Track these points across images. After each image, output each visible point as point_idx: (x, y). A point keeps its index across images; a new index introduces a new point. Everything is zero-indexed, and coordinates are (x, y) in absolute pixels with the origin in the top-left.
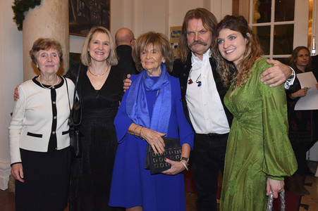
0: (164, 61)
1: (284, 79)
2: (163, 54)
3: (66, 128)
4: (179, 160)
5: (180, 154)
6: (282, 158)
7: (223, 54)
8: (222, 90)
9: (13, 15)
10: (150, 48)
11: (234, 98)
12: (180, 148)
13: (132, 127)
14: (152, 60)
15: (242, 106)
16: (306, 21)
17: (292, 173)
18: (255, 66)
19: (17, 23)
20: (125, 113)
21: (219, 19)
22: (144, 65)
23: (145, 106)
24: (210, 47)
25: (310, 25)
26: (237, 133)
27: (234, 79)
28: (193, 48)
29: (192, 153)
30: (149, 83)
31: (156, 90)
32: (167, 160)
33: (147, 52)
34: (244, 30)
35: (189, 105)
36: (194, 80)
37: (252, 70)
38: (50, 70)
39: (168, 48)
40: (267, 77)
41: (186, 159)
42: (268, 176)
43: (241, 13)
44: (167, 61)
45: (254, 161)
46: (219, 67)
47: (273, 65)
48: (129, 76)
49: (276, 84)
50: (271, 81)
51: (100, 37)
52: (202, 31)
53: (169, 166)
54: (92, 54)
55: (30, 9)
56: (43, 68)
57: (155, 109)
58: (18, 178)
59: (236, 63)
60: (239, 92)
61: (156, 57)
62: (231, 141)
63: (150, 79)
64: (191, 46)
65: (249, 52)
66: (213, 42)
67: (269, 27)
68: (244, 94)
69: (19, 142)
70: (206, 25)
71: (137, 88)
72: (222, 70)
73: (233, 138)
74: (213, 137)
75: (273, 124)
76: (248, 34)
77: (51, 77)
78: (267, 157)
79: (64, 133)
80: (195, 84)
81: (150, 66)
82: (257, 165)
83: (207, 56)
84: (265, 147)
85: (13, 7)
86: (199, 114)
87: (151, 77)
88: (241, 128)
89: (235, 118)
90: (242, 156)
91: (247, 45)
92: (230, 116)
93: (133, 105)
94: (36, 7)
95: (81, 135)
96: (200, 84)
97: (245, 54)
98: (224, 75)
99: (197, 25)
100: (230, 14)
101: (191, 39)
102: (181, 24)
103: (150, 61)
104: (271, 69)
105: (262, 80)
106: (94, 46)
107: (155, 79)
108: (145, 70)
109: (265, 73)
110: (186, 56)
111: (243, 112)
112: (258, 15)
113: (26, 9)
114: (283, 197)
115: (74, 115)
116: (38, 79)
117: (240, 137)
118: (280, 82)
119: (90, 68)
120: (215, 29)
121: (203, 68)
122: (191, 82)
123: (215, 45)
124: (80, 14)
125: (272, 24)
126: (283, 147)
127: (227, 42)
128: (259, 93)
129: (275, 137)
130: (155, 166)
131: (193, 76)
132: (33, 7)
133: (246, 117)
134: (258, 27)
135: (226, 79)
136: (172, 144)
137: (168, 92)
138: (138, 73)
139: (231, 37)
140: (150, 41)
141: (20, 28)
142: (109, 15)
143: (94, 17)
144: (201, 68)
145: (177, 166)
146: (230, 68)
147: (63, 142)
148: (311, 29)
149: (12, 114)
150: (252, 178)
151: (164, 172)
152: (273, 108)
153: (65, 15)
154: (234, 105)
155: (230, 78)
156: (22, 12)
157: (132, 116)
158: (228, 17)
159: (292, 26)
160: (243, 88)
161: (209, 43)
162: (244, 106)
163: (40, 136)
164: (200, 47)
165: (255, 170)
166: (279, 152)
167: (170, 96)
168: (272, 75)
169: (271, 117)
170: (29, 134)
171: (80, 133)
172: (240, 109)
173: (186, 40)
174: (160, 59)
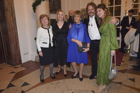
2: (81, 17)
4: (87, 48)
5: (87, 46)
9: (32, 8)
11: (102, 29)
13: (73, 40)
14: (77, 19)
15: (104, 31)
19: (34, 10)
20: (70, 35)
21: (97, 5)
22: (75, 21)
23: (76, 33)
25: (126, 6)
28: (90, 14)
30: (77, 26)
31: (79, 28)
32: (84, 49)
33: (76, 17)
35: (89, 32)
36: (90, 24)
38: (46, 24)
41: (89, 48)
42: (111, 49)
43: (104, 3)
48: (70, 24)
50: (112, 23)
51: (60, 13)
52: (92, 9)
54: (58, 18)
57: (79, 33)
59: (102, 18)
60: (103, 27)
62: (101, 41)
67: (113, 7)
68: (105, 27)
69: (40, 45)
71: (73, 28)
74: (96, 40)
75: (113, 35)
78: (111, 44)
80: (91, 26)
81: (77, 21)
82: (108, 47)
83: (94, 17)
84: (111, 42)
85: (32, 5)
87: (78, 24)
88: (104, 37)
89: (102, 34)
90: (104, 45)
92: (101, 34)
96: (92, 25)
100: (100, 3)
101: (89, 12)
102: (86, 8)
104: (112, 20)
105: (110, 23)
107: (79, 25)
108: (76, 22)
109: (111, 21)
110: (87, 17)
114: (115, 56)
116: (43, 26)
117: (104, 40)
118: (115, 23)
119: (58, 22)
121: (93, 20)
122: (89, 25)
124: (52, 6)
125: (114, 6)
128: (109, 27)
130: (80, 50)
131: (90, 23)
132: (38, 5)
133: (105, 34)
134: (110, 8)
135: (100, 23)
136: (84, 44)
137: (83, 28)
138: (73, 23)
139: (100, 11)
140: (77, 14)
141: (35, 12)
142: (61, 6)
144: (92, 21)
145: (87, 50)
148: (126, 7)
151: (83, 52)
152: (112, 31)
153: (48, 7)
156: (35, 7)
157: (73, 36)
159: (121, 6)
161: (94, 13)
162: (105, 30)
164: (92, 14)
165: (108, 48)
166: (114, 43)
168: (112, 21)
169: (112, 33)
172: (103, 31)
173: (88, 12)
174: (80, 19)
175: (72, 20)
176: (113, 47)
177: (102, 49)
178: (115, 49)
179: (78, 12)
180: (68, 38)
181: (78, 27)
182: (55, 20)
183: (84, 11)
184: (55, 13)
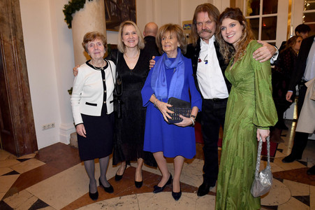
0: (179, 46)
1: (270, 56)
2: (178, 40)
6: (268, 114)
7: (225, 38)
8: (224, 65)
9: (64, 17)
10: (168, 35)
11: (232, 71)
12: (191, 108)
14: (170, 44)
15: (238, 77)
16: (287, 14)
17: (275, 124)
18: (249, 46)
19: (68, 23)
21: (221, 11)
22: (164, 48)
23: (164, 81)
24: (215, 34)
25: (289, 18)
26: (234, 97)
27: (233, 57)
28: (201, 35)
30: (168, 63)
31: (173, 69)
32: (181, 116)
34: (240, 19)
35: (198, 78)
36: (202, 59)
37: (247, 49)
39: (182, 36)
40: (258, 55)
41: (194, 117)
44: (181, 46)
45: (246, 116)
46: (221, 49)
49: (264, 60)
50: (261, 58)
51: (129, 29)
52: (208, 22)
54: (126, 43)
55: (77, 12)
56: (93, 55)
57: (172, 82)
58: (83, 135)
59: (235, 45)
60: (236, 67)
61: (173, 41)
63: (168, 60)
64: (200, 33)
65: (245, 36)
66: (217, 29)
67: (258, 19)
68: (239, 68)
70: (211, 17)
71: (159, 67)
73: (231, 101)
74: (217, 101)
75: (262, 89)
76: (244, 22)
77: (99, 61)
78: (258, 113)
79: (111, 102)
80: (203, 63)
82: (247, 119)
83: (212, 41)
84: (256, 107)
85: (64, 11)
86: (207, 85)
87: (170, 59)
88: (237, 93)
89: (233, 86)
90: (237, 113)
91: (243, 31)
93: (156, 80)
94: (81, 9)
96: (207, 62)
97: (241, 37)
98: (225, 55)
99: (204, 17)
101: (200, 28)
103: (168, 44)
104: (261, 49)
105: (254, 57)
106: (126, 37)
107: (172, 60)
108: (165, 53)
109: (256, 52)
111: (238, 82)
112: (251, 11)
113: (73, 11)
117: (236, 100)
120: (219, 19)
121: (209, 50)
122: (200, 61)
123: (218, 32)
124: (113, 14)
125: (261, 16)
127: (229, 29)
128: (251, 67)
132: (78, 10)
134: (251, 19)
135: (227, 58)
140: (168, 30)
141: (70, 27)
143: (124, 16)
144: (208, 51)
145: (187, 121)
146: (230, 48)
148: (289, 21)
150: (244, 128)
152: (262, 78)
153: (102, 15)
154: (233, 77)
155: (229, 57)
156: (70, 14)
158: (228, 10)
159: (276, 17)
160: (239, 64)
162: (240, 77)
163: (96, 105)
164: (206, 35)
165: (245, 122)
167: (183, 72)
168: (261, 53)
169: (261, 85)
170: (87, 103)
172: (237, 79)
177: (231, 125)
178: (269, 125)
181: (171, 67)
182: (116, 46)
183: (189, 27)
184: (117, 31)
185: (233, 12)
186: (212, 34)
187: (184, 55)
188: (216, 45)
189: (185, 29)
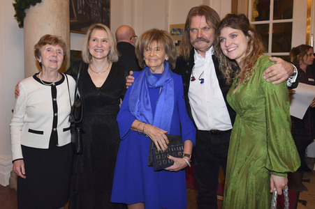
0: (167, 59)
1: (287, 76)
2: (166, 51)
3: (67, 125)
5: (182, 151)
6: (285, 155)
7: (225, 52)
8: (225, 87)
9: (14, 12)
10: (154, 45)
11: (237, 95)
14: (155, 57)
15: (245, 103)
16: (305, 20)
17: (295, 169)
18: (258, 63)
19: (18, 20)
20: (128, 110)
22: (147, 62)
23: (148, 103)
24: (213, 45)
25: (308, 23)
26: (240, 130)
27: (237, 77)
28: (196, 45)
29: (194, 150)
30: (151, 80)
31: (159, 87)
32: (170, 157)
33: (151, 49)
34: (245, 28)
35: (191, 102)
36: (197, 78)
37: (255, 67)
39: (171, 46)
40: (270, 75)
41: (188, 156)
43: (240, 11)
44: (170, 58)
45: (257, 157)
46: (221, 65)
47: (275, 62)
48: (131, 72)
49: (279, 81)
50: (274, 78)
51: (99, 34)
52: (205, 28)
53: (172, 163)
54: (92, 52)
55: (31, 7)
57: (158, 105)
58: (20, 174)
59: (239, 61)
60: (242, 90)
61: (159, 54)
62: (234, 137)
63: (152, 77)
64: (193, 43)
65: (251, 50)
66: (215, 40)
67: (268, 25)
68: (246, 91)
69: (20, 139)
71: (140, 85)
72: (225, 68)
73: (236, 135)
74: (215, 133)
75: (276, 120)
76: (250, 32)
78: (270, 152)
79: (65, 130)
80: (197, 82)
81: (153, 64)
82: (259, 162)
83: (209, 54)
84: (269, 144)
85: (14, 5)
88: (244, 125)
89: (238, 115)
90: (245, 152)
91: (249, 43)
93: (136, 102)
94: (38, 4)
95: (82, 132)
96: (202, 81)
97: (247, 52)
98: (227, 72)
99: (200, 22)
100: (230, 12)
101: (194, 36)
102: (184, 22)
103: (154, 58)
104: (274, 67)
105: (265, 77)
106: (93, 44)
107: (158, 76)
108: (148, 67)
109: (268, 70)
110: (189, 52)
111: (245, 109)
112: (257, 14)
113: (27, 6)
115: (76, 112)
116: (39, 76)
117: (243, 134)
118: (283, 79)
119: (91, 65)
121: (206, 65)
122: (194, 79)
123: (217, 43)
124: (80, 12)
125: (271, 22)
126: (286, 143)
127: (229, 41)
128: (261, 91)
129: (278, 134)
130: (158, 163)
131: (196, 73)
132: (34, 5)
133: (250, 114)
134: (256, 25)
135: (229, 77)
136: (175, 141)
137: (171, 90)
138: (140, 69)
139: (233, 36)
140: (154, 39)
141: (21, 25)
142: (109, 12)
143: (95, 15)
144: (204, 65)
145: (180, 163)
146: (232, 66)
147: (64, 139)
148: (309, 27)
149: (13, 111)
150: (255, 174)
151: (167, 169)
152: (276, 105)
153: (66, 12)
154: (237, 102)
155: (232, 76)
156: (23, 10)
157: (135, 113)
158: (229, 16)
159: (291, 23)
160: (245, 86)
161: (212, 40)
162: (247, 103)
163: (41, 133)
164: (203, 44)
165: (257, 166)
166: (282, 149)
167: (173, 93)
168: (275, 72)
169: (274, 114)
170: (30, 131)
171: (81, 130)
172: (243, 106)
173: (189, 37)
174: (164, 57)
175: (137, 60)
176: (279, 165)
178: (286, 170)
179: (156, 35)
180: (121, 118)
181: (157, 85)
183: (178, 32)
184: (85, 33)
185: (235, 19)
186: (210, 44)
187: (173, 71)
188: (215, 60)
189: (173, 34)
